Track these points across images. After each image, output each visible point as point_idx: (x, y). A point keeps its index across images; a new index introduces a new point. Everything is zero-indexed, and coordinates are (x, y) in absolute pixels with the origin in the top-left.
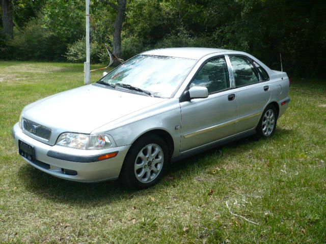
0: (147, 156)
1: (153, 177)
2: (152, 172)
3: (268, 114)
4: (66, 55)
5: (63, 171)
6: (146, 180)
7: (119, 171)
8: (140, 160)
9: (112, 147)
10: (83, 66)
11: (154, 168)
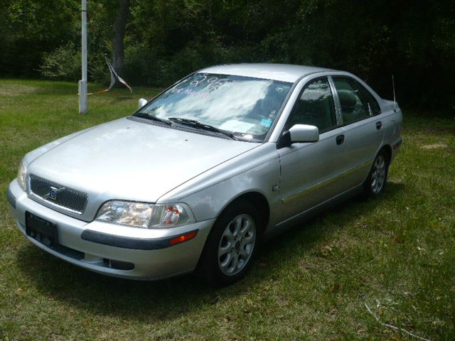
0: (235, 234)
1: (242, 265)
2: (240, 257)
3: (378, 162)
4: (41, 69)
5: (106, 262)
6: (232, 269)
7: (197, 260)
8: (225, 241)
9: (190, 223)
10: (77, 88)
11: (242, 252)
